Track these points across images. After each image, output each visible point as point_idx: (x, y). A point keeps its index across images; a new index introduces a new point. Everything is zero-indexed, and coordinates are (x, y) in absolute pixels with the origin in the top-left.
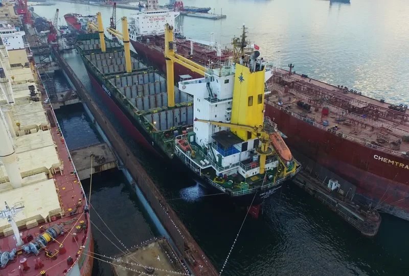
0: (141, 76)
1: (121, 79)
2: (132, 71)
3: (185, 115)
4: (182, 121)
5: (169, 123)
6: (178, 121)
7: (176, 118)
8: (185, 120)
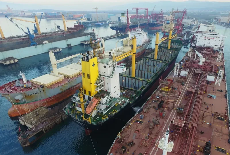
0: (158, 63)
1: (148, 61)
2: (157, 59)
3: (138, 84)
4: (136, 86)
5: (129, 84)
6: (134, 85)
7: (133, 84)
8: (138, 86)
